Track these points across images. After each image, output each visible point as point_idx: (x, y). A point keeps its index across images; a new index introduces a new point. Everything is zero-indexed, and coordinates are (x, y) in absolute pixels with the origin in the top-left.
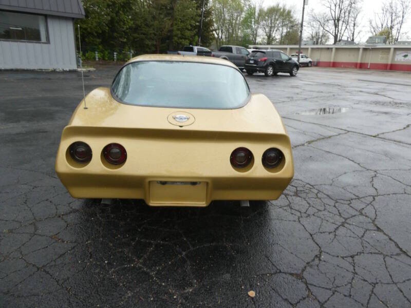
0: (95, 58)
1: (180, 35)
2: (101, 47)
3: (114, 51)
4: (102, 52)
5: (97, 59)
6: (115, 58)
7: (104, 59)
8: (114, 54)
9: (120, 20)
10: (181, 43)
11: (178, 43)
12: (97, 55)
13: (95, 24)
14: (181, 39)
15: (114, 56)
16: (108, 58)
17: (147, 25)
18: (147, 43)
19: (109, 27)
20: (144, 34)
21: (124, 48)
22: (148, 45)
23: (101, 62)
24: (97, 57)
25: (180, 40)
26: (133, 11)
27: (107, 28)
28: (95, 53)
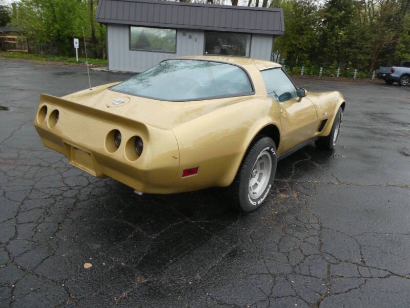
0: (300, 73)
1: (404, 49)
2: (308, 62)
3: (320, 66)
4: (309, 66)
5: (302, 74)
6: (321, 73)
7: (309, 74)
8: (320, 69)
9: (334, 35)
10: (403, 59)
11: (400, 59)
12: (303, 70)
13: (306, 40)
14: (406, 53)
15: (319, 72)
16: (313, 72)
17: (364, 39)
18: (359, 58)
19: (320, 42)
20: (358, 48)
21: (332, 63)
22: (360, 60)
23: (305, 77)
24: (302, 72)
25: (404, 55)
26: (351, 25)
27: (318, 43)
28: (301, 68)
